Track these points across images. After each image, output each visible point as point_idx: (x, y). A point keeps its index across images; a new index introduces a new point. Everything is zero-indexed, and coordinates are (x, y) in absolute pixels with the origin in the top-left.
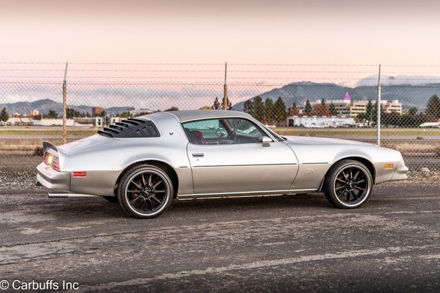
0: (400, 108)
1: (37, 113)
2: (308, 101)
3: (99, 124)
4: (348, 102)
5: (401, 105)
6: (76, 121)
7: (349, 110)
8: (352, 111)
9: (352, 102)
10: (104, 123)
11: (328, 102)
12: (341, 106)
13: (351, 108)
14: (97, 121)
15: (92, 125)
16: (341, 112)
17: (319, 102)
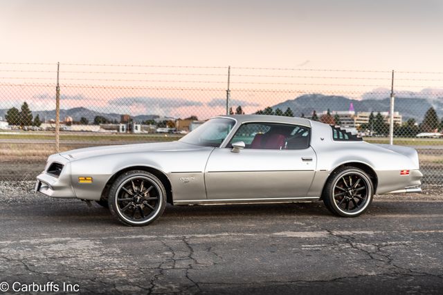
0: (401, 120)
1: (71, 120)
2: (315, 112)
3: (123, 130)
4: (352, 113)
5: (401, 116)
6: (102, 127)
7: (353, 120)
8: (356, 122)
9: (356, 113)
10: (127, 130)
11: (333, 113)
12: (346, 116)
13: (355, 119)
14: (121, 127)
15: (116, 131)
16: (346, 122)
17: (326, 112)
